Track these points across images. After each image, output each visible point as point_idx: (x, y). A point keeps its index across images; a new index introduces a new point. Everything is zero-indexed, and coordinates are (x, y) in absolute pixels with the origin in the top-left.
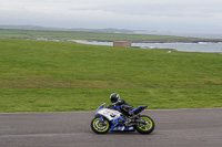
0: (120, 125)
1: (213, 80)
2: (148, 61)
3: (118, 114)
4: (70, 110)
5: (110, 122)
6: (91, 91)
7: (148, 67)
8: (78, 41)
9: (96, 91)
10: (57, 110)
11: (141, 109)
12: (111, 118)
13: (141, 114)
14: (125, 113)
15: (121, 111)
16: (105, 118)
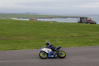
0: (51, 55)
1: (74, 35)
2: (45, 27)
3: (50, 50)
5: (47, 54)
6: (20, 41)
8: (13, 19)
10: (4, 50)
11: (60, 48)
12: (47, 52)
13: (60, 50)
14: (53, 49)
15: (51, 49)
16: (45, 52)
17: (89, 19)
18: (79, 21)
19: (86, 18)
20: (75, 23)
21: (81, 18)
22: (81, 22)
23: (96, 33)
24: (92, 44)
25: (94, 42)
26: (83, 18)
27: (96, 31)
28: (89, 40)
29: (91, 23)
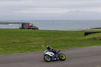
12: (51, 56)
17: (31, 25)
18: (21, 27)
19: (28, 24)
20: (17, 29)
21: (23, 24)
22: (23, 28)
23: (38, 38)
24: (34, 50)
25: (36, 48)
26: (25, 24)
27: (38, 36)
28: (31, 46)
29: (33, 29)
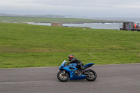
4: (25, 66)
7: (73, 39)
9: (41, 54)
10: (16, 67)
18: (122, 27)
19: (132, 23)
21: (125, 23)
26: (128, 23)
28: (136, 54)
